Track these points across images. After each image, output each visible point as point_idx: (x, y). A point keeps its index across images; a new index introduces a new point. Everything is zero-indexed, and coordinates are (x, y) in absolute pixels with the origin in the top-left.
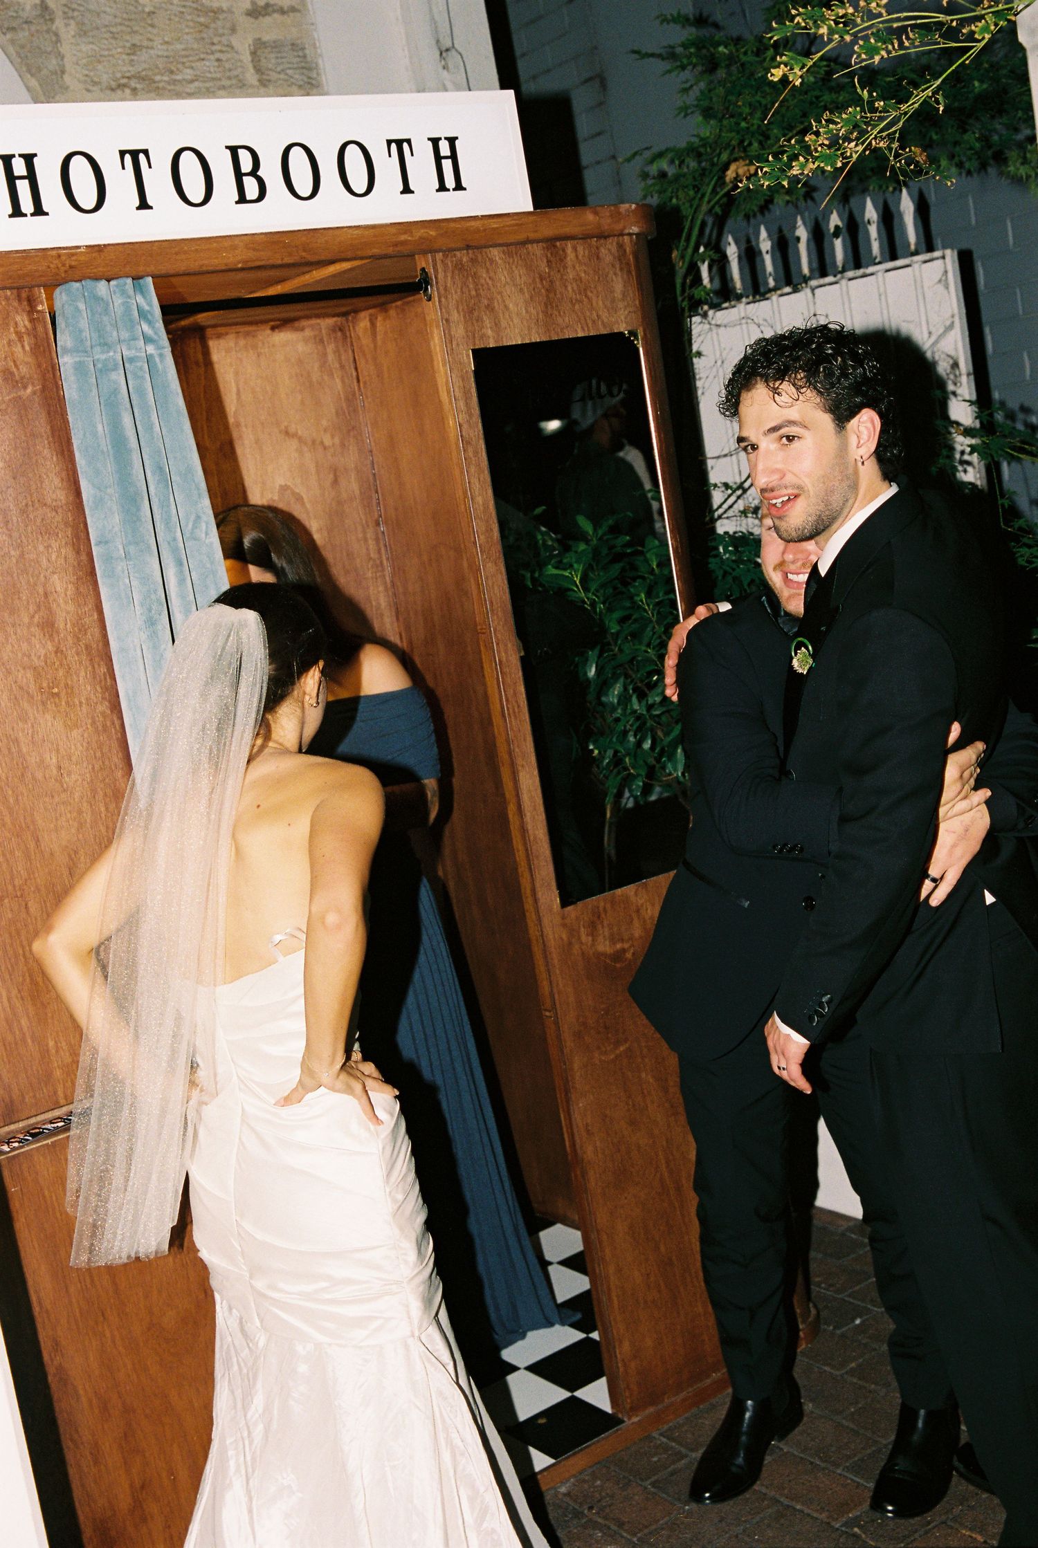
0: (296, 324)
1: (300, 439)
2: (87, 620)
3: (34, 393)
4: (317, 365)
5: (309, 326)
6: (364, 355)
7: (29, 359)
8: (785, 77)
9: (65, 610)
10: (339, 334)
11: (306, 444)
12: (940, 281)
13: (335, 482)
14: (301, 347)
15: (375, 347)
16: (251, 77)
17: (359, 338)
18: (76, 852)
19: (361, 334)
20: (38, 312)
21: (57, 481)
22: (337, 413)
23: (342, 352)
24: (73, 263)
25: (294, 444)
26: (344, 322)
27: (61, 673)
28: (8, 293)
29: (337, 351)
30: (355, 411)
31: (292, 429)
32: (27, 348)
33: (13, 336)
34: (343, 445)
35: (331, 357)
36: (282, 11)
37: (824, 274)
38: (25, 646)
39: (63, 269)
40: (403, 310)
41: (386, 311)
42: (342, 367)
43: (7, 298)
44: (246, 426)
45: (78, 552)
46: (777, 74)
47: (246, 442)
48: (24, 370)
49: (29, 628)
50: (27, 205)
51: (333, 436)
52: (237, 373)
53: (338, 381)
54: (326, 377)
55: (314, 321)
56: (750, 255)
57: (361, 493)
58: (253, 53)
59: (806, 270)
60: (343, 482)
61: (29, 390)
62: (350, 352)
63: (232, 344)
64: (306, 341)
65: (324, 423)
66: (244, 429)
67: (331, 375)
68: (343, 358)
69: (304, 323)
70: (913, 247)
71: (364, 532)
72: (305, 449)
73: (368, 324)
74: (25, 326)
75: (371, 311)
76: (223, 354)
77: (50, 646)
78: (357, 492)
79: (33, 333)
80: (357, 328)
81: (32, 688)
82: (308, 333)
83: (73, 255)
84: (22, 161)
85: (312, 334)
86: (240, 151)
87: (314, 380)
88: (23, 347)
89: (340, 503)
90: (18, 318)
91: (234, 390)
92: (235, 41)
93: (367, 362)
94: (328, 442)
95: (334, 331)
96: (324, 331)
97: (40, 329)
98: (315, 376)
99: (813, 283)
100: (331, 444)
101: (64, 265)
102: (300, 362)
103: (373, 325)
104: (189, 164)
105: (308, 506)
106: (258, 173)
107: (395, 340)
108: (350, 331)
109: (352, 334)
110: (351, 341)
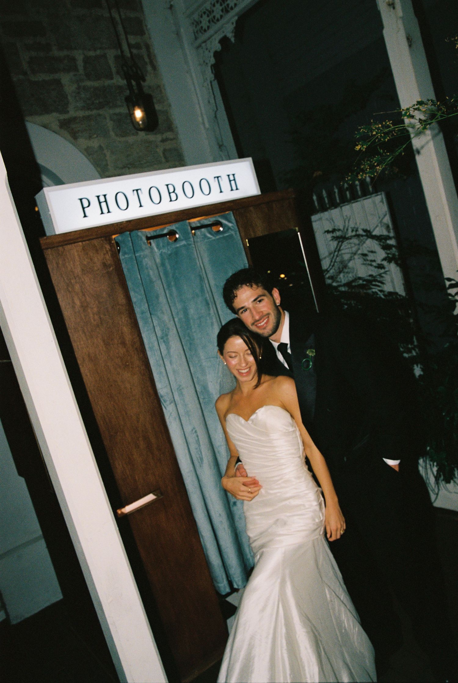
2: (135, 340)
3: (113, 269)
7: (111, 259)
8: (360, 148)
9: (128, 337)
12: (380, 202)
16: (163, 160)
18: (139, 415)
21: (122, 296)
24: (122, 227)
27: (129, 358)
28: (103, 238)
32: (110, 255)
33: (105, 252)
36: (171, 140)
37: (344, 202)
38: (117, 351)
43: (102, 240)
45: (131, 319)
46: (358, 148)
48: (109, 262)
49: (118, 344)
50: (105, 210)
56: (320, 198)
58: (164, 153)
59: (338, 201)
61: (111, 269)
70: (371, 192)
74: (109, 248)
77: (125, 350)
79: (111, 250)
81: (120, 364)
83: (121, 224)
84: (103, 197)
86: (169, 186)
88: (109, 255)
90: (106, 246)
92: (158, 150)
97: (113, 249)
99: (341, 205)
101: (119, 228)
104: (154, 192)
106: (176, 192)
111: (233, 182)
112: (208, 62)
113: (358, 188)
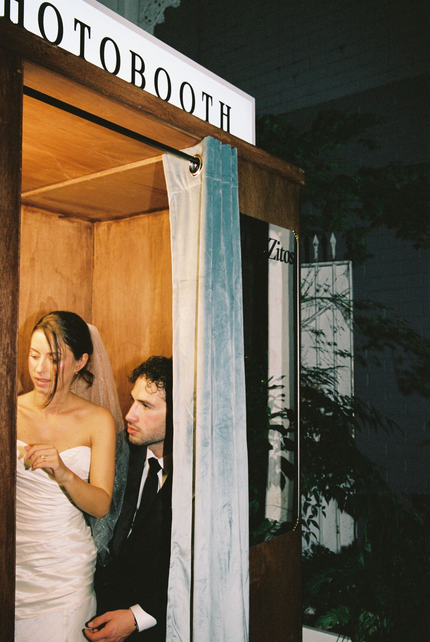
0: (71, 219)
4: (77, 242)
5: (76, 222)
6: (100, 243)
10: (89, 230)
11: (64, 279)
12: (344, 274)
13: (74, 302)
14: (71, 230)
15: (108, 240)
17: (99, 235)
19: (100, 233)
22: (81, 268)
23: (89, 239)
25: (59, 277)
26: (92, 226)
29: (86, 238)
30: (90, 269)
31: (59, 270)
34: (81, 284)
35: (83, 240)
40: (129, 223)
41: (119, 222)
42: (87, 247)
44: (37, 261)
47: (36, 269)
51: (77, 279)
52: (38, 233)
53: (85, 253)
54: (79, 249)
55: (79, 220)
57: (85, 311)
60: (78, 303)
62: (92, 241)
63: (39, 218)
64: (74, 228)
65: (75, 271)
66: (36, 263)
67: (82, 249)
68: (88, 243)
69: (74, 219)
70: (334, 257)
72: (64, 281)
73: (106, 228)
75: (110, 222)
76: (34, 221)
78: (83, 310)
80: (99, 229)
82: (75, 225)
85: (77, 226)
86: (137, 57)
91: (35, 241)
93: (101, 246)
94: (75, 281)
95: (87, 228)
96: (82, 226)
98: (74, 247)
102: (69, 238)
103: (109, 228)
106: (143, 74)
107: (121, 237)
108: (94, 230)
109: (95, 232)
110: (94, 236)
111: (225, 118)
112: (152, 19)
113: (316, 248)
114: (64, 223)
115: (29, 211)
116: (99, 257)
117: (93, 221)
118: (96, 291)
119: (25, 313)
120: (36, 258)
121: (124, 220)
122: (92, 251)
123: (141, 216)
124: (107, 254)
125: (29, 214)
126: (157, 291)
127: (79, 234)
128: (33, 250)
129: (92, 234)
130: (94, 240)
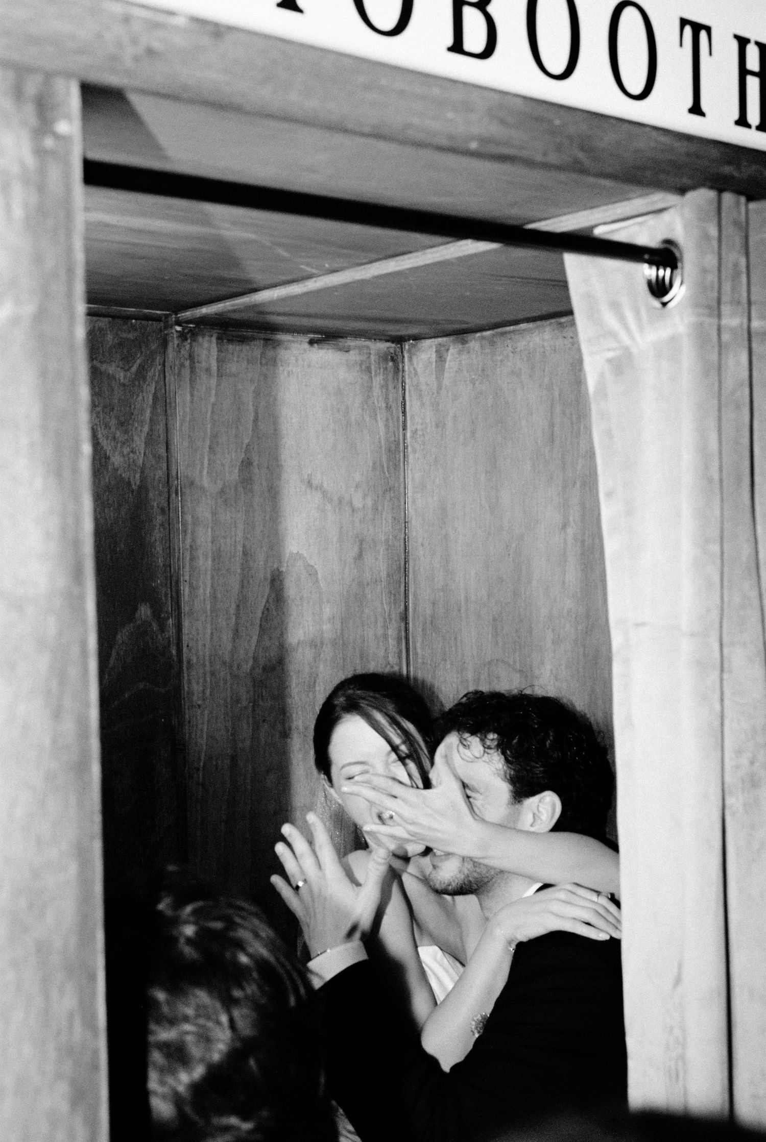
0: (342, 342)
1: (324, 493)
4: (359, 399)
5: (356, 347)
6: (420, 396)
10: (391, 364)
11: (331, 500)
13: (360, 556)
14: (343, 373)
15: (440, 388)
17: (416, 374)
19: (420, 368)
20: (57, 136)
22: (374, 464)
23: (391, 387)
24: (157, 45)
25: (317, 497)
26: (398, 352)
29: (385, 386)
30: (396, 467)
31: (317, 479)
34: (375, 509)
35: (377, 391)
39: (129, 51)
40: (492, 343)
41: (464, 342)
42: (388, 408)
44: (259, 467)
47: (256, 487)
51: (365, 496)
52: (257, 394)
53: (381, 424)
54: (367, 419)
55: (362, 342)
57: (388, 575)
60: (368, 558)
62: (400, 392)
63: (257, 352)
64: (349, 366)
65: (357, 477)
66: (256, 471)
67: (374, 416)
68: (391, 396)
69: (350, 342)
71: (385, 628)
72: (329, 507)
73: (434, 356)
75: (440, 340)
76: (244, 364)
78: (384, 574)
80: (415, 359)
82: (354, 356)
83: (157, 26)
85: (358, 358)
87: (353, 418)
89: (360, 584)
91: (251, 417)
93: (423, 405)
94: (358, 503)
95: (385, 360)
96: (373, 357)
98: (354, 415)
100: (360, 506)
101: (134, 41)
102: (339, 392)
103: (441, 358)
105: (322, 584)
107: (473, 382)
108: (403, 362)
109: (406, 368)
110: (403, 376)
114: (324, 355)
115: (230, 341)
116: (420, 433)
117: (399, 340)
118: (413, 523)
119: (234, 606)
120: (255, 459)
121: (478, 335)
122: (401, 418)
123: (523, 326)
124: (437, 426)
125: (231, 347)
126: (570, 531)
127: (366, 378)
128: (246, 441)
129: (397, 370)
130: (404, 389)
